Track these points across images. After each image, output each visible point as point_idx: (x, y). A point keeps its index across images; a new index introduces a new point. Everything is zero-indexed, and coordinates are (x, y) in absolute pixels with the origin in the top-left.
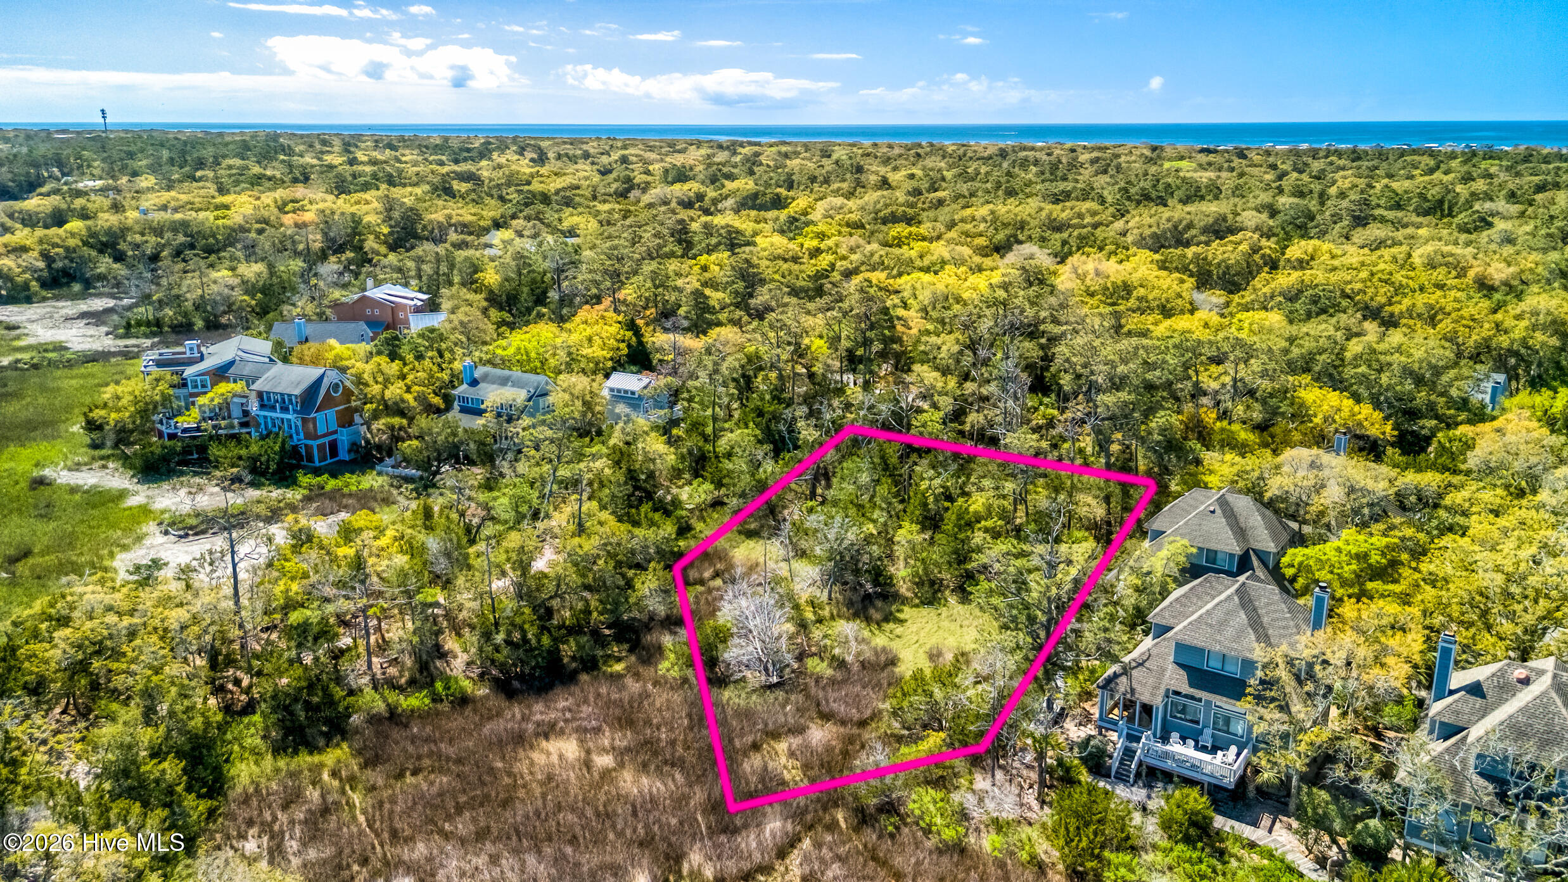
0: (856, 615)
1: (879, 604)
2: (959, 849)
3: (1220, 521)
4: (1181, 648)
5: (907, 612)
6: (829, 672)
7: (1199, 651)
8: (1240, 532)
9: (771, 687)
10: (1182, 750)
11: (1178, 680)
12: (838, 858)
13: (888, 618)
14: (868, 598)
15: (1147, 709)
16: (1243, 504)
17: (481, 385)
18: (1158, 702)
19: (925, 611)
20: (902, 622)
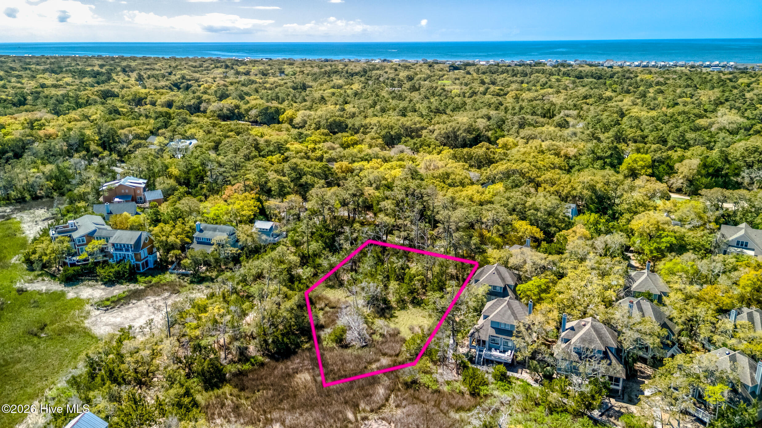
1: (387, 311)
2: (437, 391)
3: (496, 276)
4: (492, 322)
5: (397, 313)
7: (498, 323)
8: (503, 279)
9: (363, 347)
10: (496, 353)
11: (492, 332)
12: (404, 399)
13: (392, 316)
14: (383, 309)
15: (484, 342)
16: (503, 269)
17: (205, 232)
18: (487, 339)
19: (403, 312)
20: (396, 317)
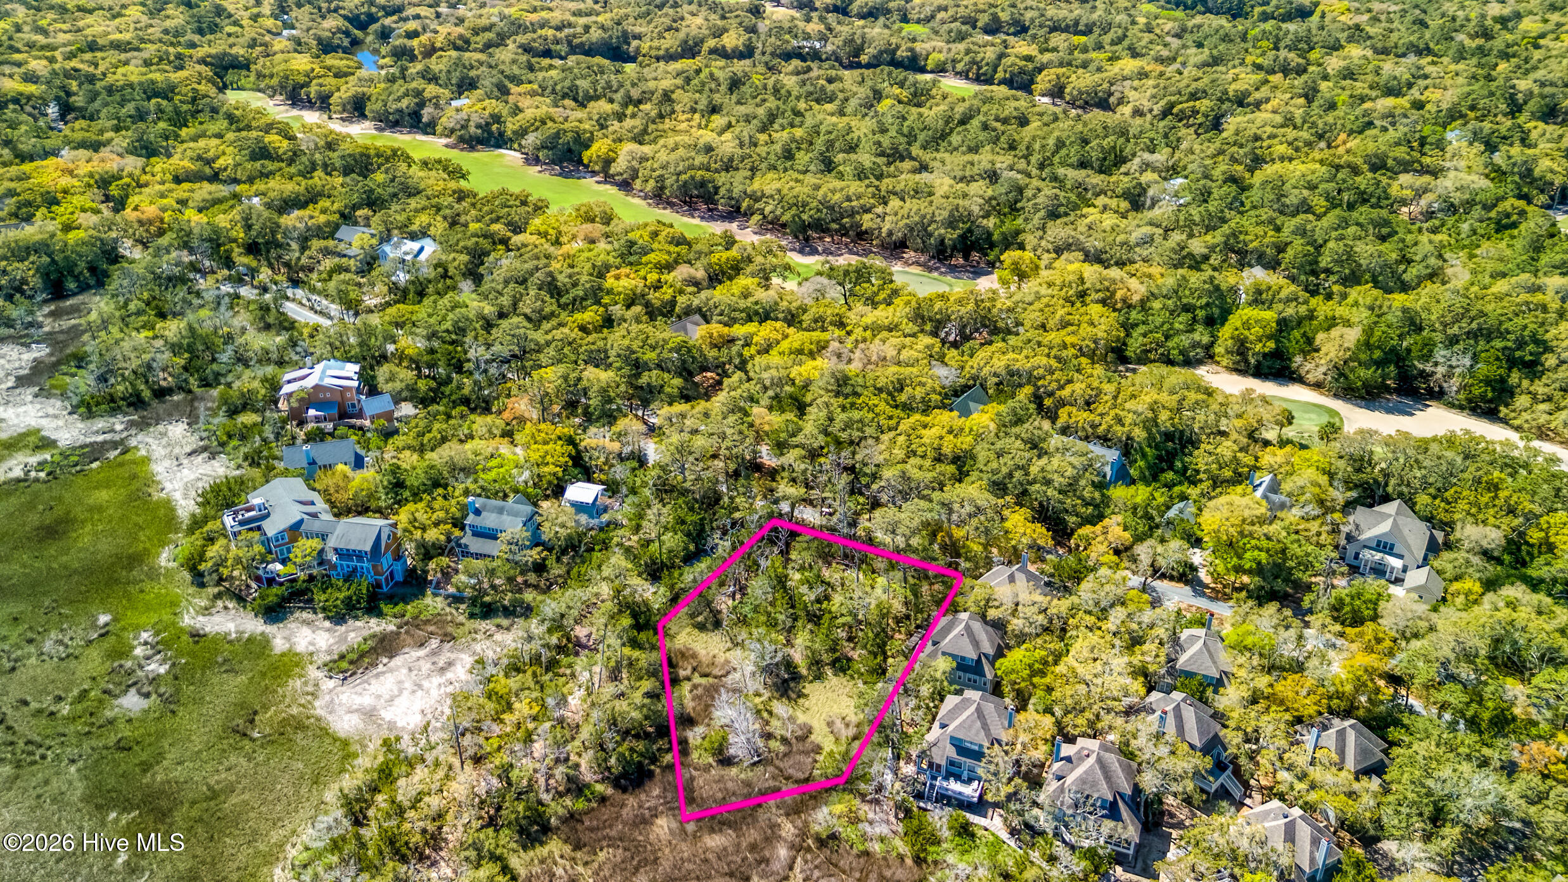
0: (782, 696)
3: (966, 639)
4: (952, 738)
6: (782, 748)
7: (961, 740)
8: (976, 643)
9: (754, 764)
10: (955, 786)
11: (951, 752)
13: (800, 695)
14: (785, 681)
15: (939, 766)
16: (977, 626)
18: (943, 763)
19: (817, 685)
20: (806, 696)
